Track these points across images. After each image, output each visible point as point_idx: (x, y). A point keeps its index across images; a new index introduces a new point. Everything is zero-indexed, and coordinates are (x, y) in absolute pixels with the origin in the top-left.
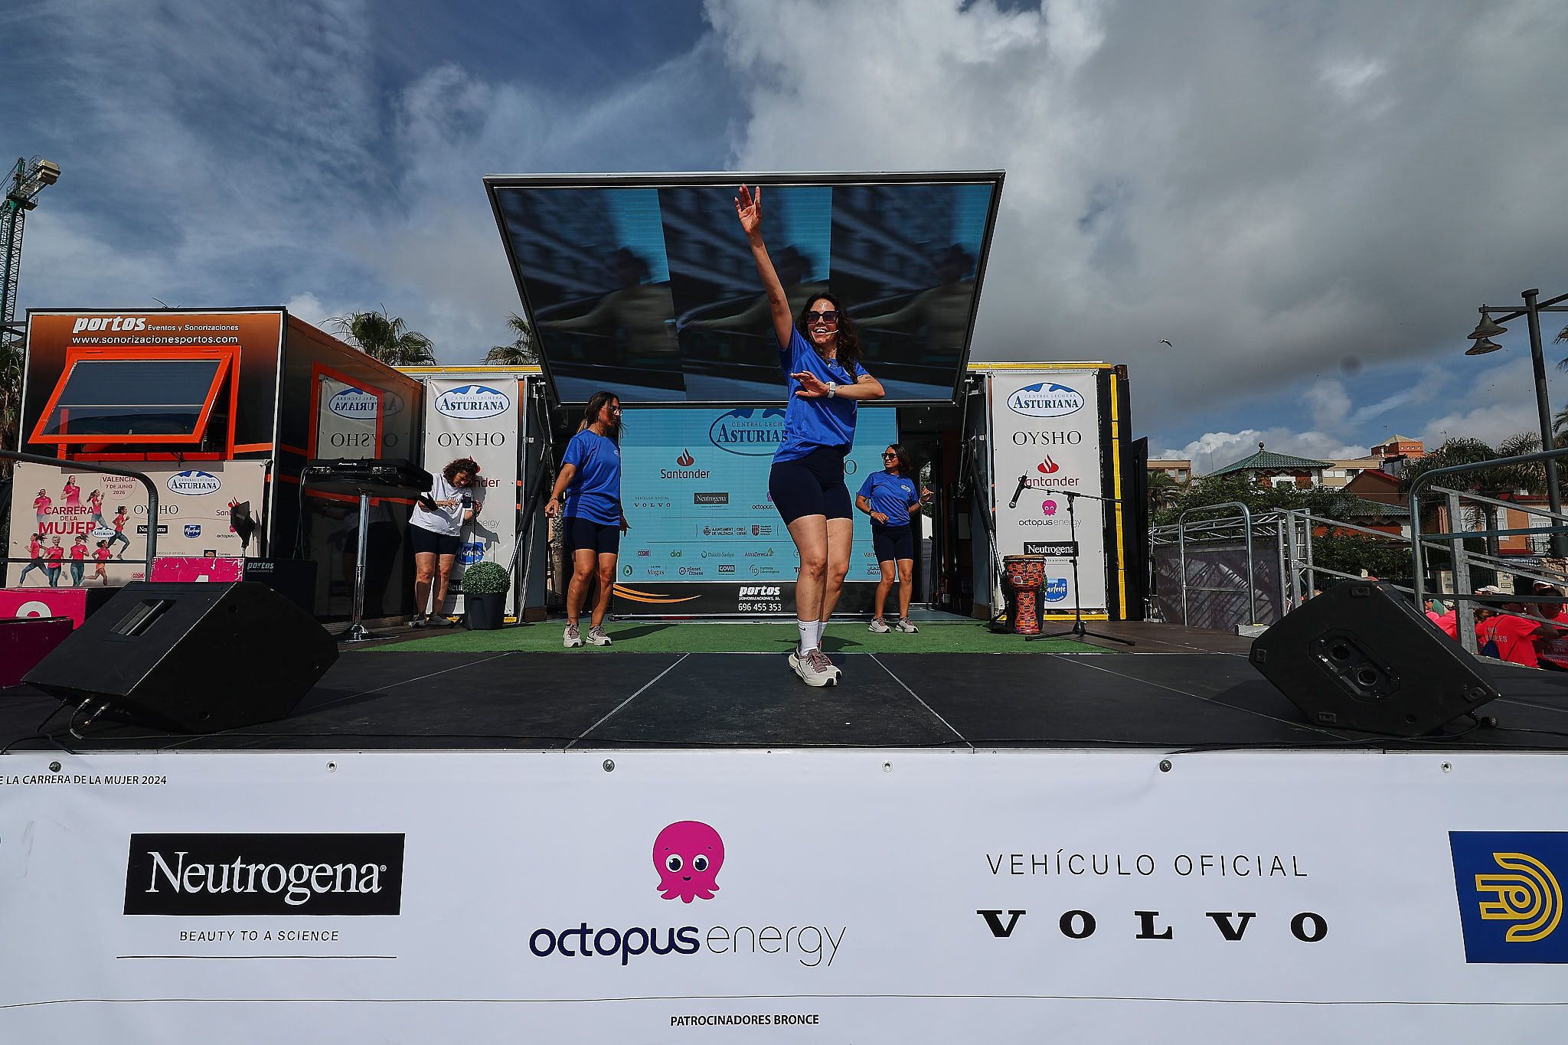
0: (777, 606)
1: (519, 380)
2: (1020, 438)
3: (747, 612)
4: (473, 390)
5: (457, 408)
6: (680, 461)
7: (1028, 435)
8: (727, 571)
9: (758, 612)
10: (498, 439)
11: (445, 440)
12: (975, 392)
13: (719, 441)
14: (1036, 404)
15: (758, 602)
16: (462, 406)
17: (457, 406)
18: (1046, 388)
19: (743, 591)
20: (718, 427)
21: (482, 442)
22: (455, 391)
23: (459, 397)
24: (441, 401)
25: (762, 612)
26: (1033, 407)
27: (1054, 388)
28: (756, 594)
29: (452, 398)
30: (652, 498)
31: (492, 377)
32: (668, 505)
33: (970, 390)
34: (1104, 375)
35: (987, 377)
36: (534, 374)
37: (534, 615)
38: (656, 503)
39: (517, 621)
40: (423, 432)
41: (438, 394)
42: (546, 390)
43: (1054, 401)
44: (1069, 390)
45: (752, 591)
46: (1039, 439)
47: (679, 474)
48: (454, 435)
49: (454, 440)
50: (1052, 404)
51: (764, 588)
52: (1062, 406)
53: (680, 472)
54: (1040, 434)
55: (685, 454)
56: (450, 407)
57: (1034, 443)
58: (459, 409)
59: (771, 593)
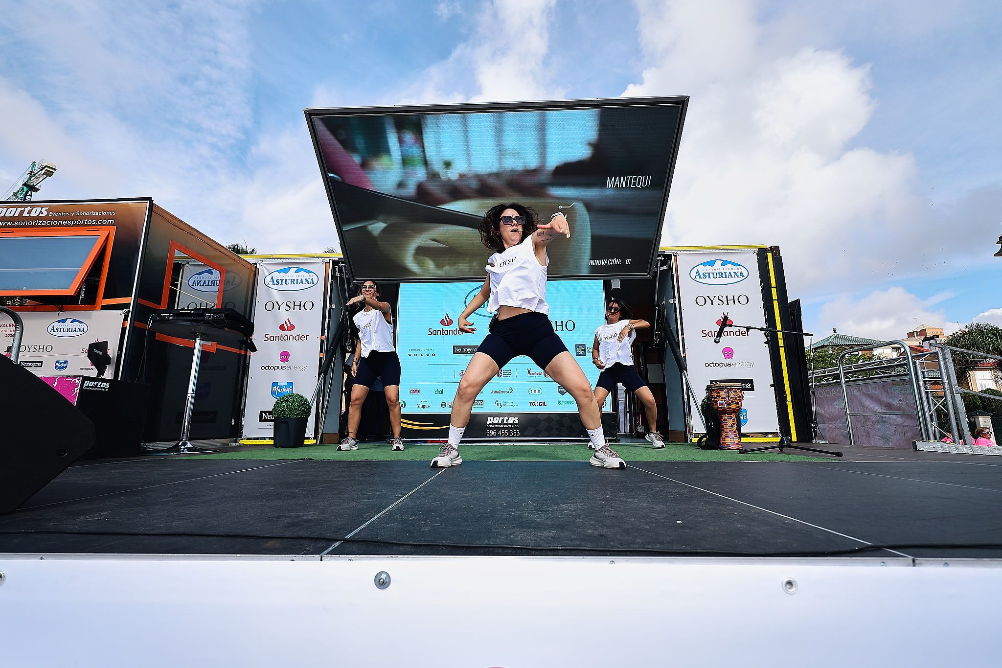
0: (516, 432)
1: (326, 263)
2: (701, 301)
3: (493, 436)
4: (293, 270)
5: (280, 283)
6: (442, 322)
7: (707, 299)
8: (478, 405)
9: (501, 436)
10: (308, 306)
11: (269, 306)
12: (665, 268)
14: (711, 275)
15: (501, 429)
16: (284, 282)
17: (280, 282)
18: (718, 263)
19: (490, 420)
20: (470, 297)
21: (297, 308)
22: (279, 272)
23: (282, 276)
24: (269, 279)
25: (505, 437)
26: (709, 277)
27: (725, 263)
28: (500, 422)
29: (277, 276)
30: (422, 350)
31: (307, 261)
32: (434, 355)
33: (661, 266)
34: (762, 254)
35: (674, 255)
36: (337, 258)
37: (329, 439)
38: (424, 354)
39: (317, 442)
40: (254, 301)
41: (267, 274)
42: (345, 270)
43: (725, 273)
44: (736, 265)
45: (497, 420)
46: (716, 301)
47: (442, 332)
48: (277, 302)
49: (276, 306)
50: (724, 276)
51: (506, 418)
52: (732, 277)
53: (443, 330)
54: (717, 298)
55: (446, 317)
56: (275, 282)
57: (712, 304)
58: (282, 284)
59: (512, 422)
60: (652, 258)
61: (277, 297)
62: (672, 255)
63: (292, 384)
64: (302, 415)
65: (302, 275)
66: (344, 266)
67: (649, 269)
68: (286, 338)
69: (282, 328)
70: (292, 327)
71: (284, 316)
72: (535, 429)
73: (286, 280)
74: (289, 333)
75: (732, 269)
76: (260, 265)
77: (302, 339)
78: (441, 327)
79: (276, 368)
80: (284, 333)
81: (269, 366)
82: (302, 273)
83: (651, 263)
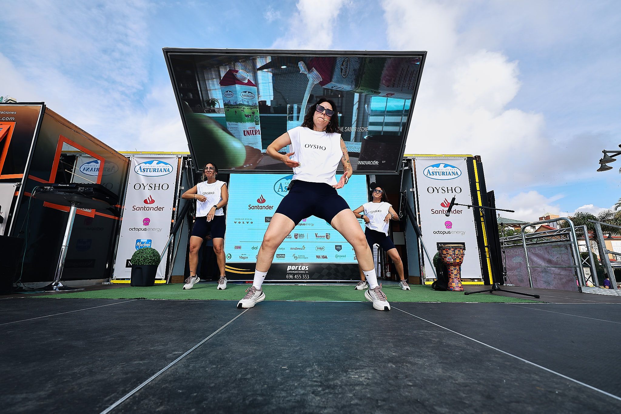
0: (307, 276)
1: (179, 158)
2: (431, 190)
3: (291, 279)
4: (155, 162)
5: (146, 171)
6: (258, 201)
7: (435, 189)
8: (281, 257)
9: (296, 279)
10: (165, 187)
11: (137, 187)
12: (407, 168)
13: (278, 191)
14: (437, 173)
15: (297, 274)
16: (148, 170)
17: (146, 170)
18: (442, 166)
20: (278, 185)
21: (157, 188)
22: (146, 163)
23: (148, 166)
24: (138, 168)
25: (299, 279)
26: (436, 175)
27: (446, 166)
28: (296, 269)
29: (143, 166)
30: (243, 219)
31: (165, 156)
32: (252, 223)
33: (404, 167)
34: (470, 160)
35: (413, 160)
36: (186, 155)
37: (177, 279)
38: (245, 222)
39: (166, 282)
40: (127, 183)
41: (137, 164)
42: (192, 163)
43: (446, 172)
44: (453, 167)
45: (293, 268)
46: (440, 190)
47: (258, 207)
48: (143, 184)
49: (142, 187)
50: (445, 174)
51: (300, 267)
52: (451, 175)
53: (258, 206)
54: (441, 188)
55: (261, 197)
56: (142, 170)
57: (438, 192)
58: (147, 172)
59: (304, 269)
60: (399, 161)
61: (143, 180)
62: (412, 159)
63: (151, 241)
64: (153, 263)
65: (162, 166)
66: (191, 161)
67: (397, 168)
68: (148, 209)
69: (146, 202)
70: (153, 202)
71: (147, 193)
72: (319, 274)
73: (150, 169)
74: (150, 206)
75: (451, 170)
76: (132, 158)
77: (160, 210)
78: (257, 204)
79: (140, 229)
80: (147, 205)
81: (135, 228)
82: (162, 164)
83: (398, 164)
